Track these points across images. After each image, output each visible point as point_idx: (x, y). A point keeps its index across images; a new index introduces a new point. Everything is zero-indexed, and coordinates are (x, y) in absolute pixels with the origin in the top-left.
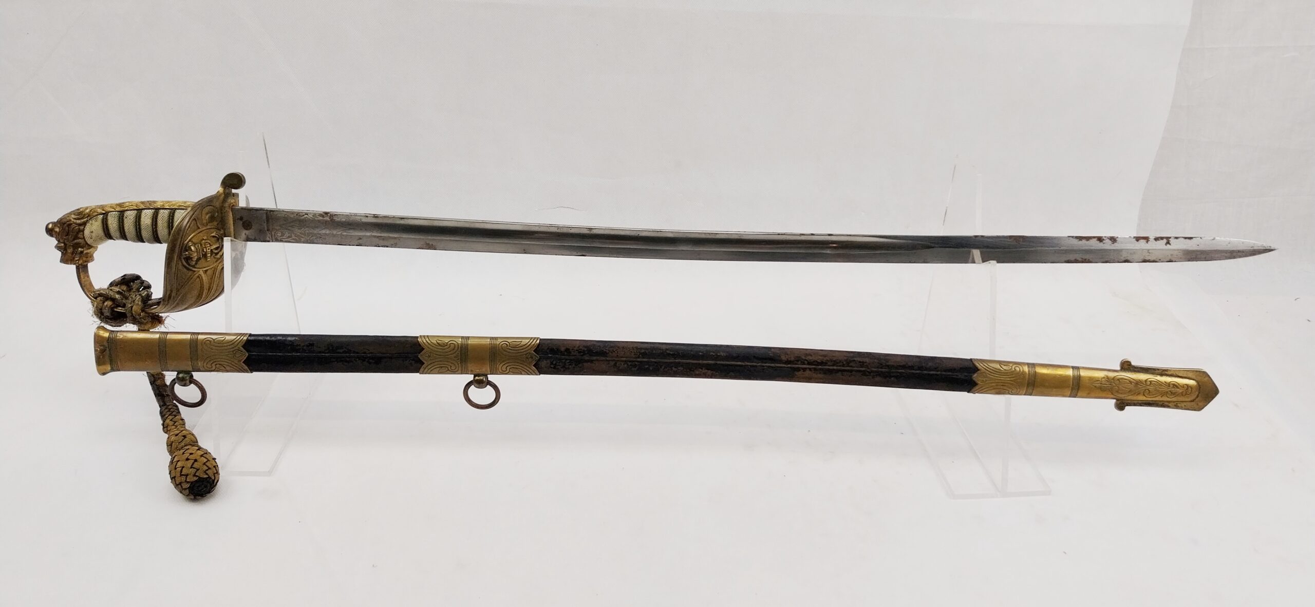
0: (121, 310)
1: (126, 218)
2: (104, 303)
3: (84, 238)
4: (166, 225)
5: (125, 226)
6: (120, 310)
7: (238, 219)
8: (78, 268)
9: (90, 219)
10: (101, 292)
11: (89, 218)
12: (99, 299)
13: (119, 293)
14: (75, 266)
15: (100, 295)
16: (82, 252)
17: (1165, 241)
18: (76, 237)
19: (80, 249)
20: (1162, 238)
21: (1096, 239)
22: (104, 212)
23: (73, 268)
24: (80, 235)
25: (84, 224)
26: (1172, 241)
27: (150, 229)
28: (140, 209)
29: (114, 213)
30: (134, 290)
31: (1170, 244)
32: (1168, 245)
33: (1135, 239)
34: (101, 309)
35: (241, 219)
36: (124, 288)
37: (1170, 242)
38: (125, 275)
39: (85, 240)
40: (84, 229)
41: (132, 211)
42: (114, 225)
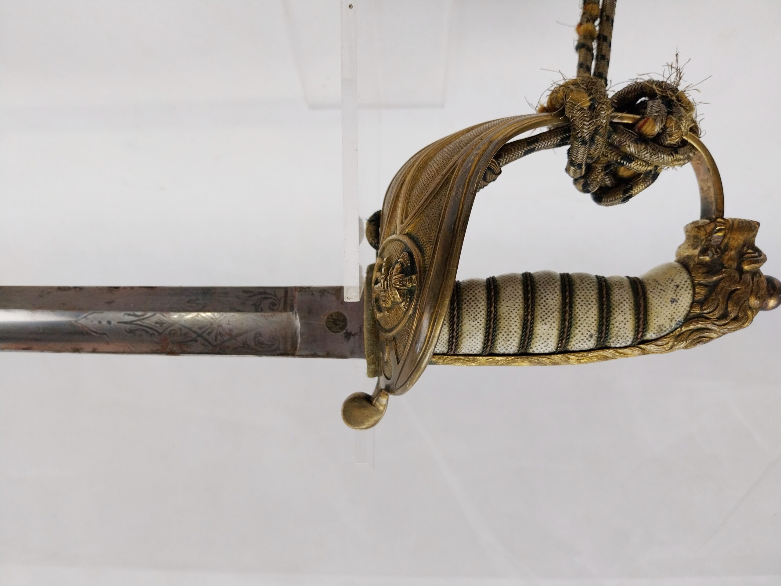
0: (621, 118)
1: (591, 336)
2: (664, 129)
3: (694, 286)
4: (503, 323)
5: (596, 317)
6: (627, 118)
7: (354, 335)
8: (721, 211)
9: (676, 329)
10: (670, 158)
11: (677, 332)
12: (674, 140)
13: (630, 158)
14: (726, 216)
15: (674, 150)
16: (704, 252)
18: (712, 288)
19: (707, 258)
22: (642, 346)
23: (729, 213)
24: (702, 292)
25: (688, 319)
27: (539, 312)
28: (560, 353)
29: (618, 345)
30: (599, 167)
34: (670, 113)
35: (348, 335)
36: (623, 172)
38: (626, 200)
39: (692, 281)
40: (691, 307)
41: (578, 349)
42: (620, 318)
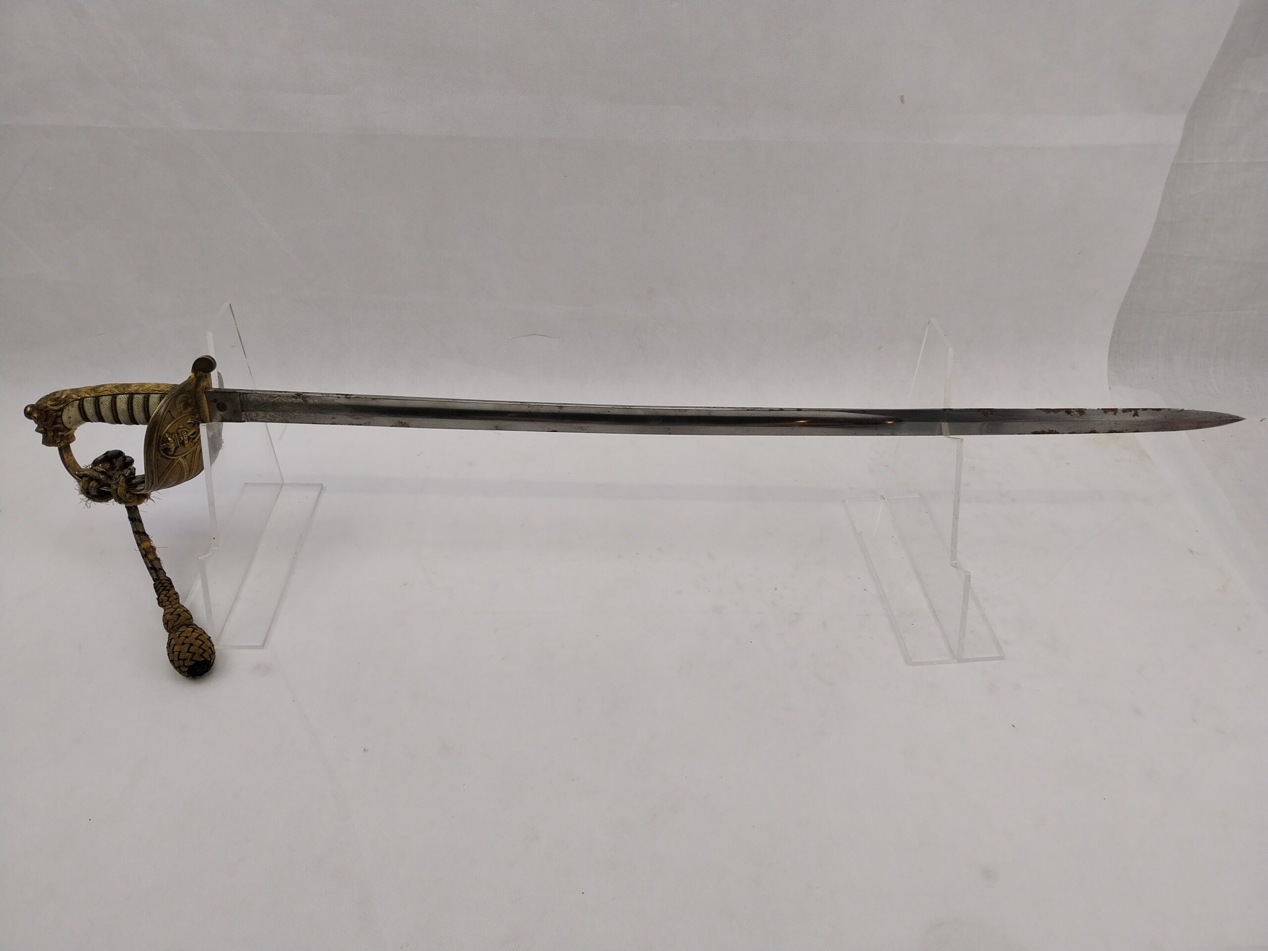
0: (107, 489)
1: (102, 403)
2: (89, 483)
3: (63, 423)
4: (141, 409)
5: (102, 411)
6: (105, 489)
7: (212, 401)
8: (60, 450)
9: (66, 405)
10: (85, 472)
11: (65, 404)
12: (84, 479)
13: (102, 473)
14: (57, 448)
15: (85, 475)
16: (62, 436)
17: (1133, 412)
18: (55, 423)
19: (60, 433)
20: (1130, 410)
21: (1064, 411)
22: (79, 398)
23: (55, 449)
24: (59, 420)
25: (62, 410)
26: (1140, 412)
27: (127, 413)
28: (115, 394)
29: (90, 399)
30: (117, 468)
31: (1138, 416)
32: (1136, 417)
33: (1103, 411)
34: (87, 489)
35: (215, 401)
36: (107, 465)
37: (1138, 414)
38: (107, 453)
39: (64, 425)
40: (62, 415)
41: (106, 397)
42: (91, 411)
